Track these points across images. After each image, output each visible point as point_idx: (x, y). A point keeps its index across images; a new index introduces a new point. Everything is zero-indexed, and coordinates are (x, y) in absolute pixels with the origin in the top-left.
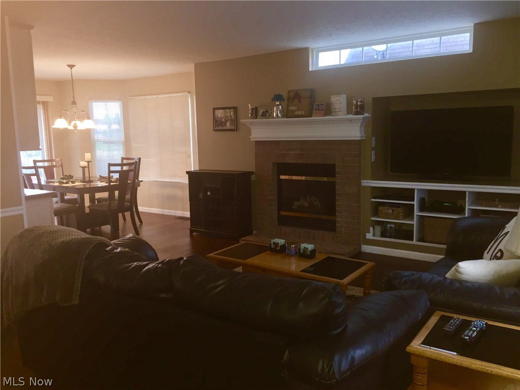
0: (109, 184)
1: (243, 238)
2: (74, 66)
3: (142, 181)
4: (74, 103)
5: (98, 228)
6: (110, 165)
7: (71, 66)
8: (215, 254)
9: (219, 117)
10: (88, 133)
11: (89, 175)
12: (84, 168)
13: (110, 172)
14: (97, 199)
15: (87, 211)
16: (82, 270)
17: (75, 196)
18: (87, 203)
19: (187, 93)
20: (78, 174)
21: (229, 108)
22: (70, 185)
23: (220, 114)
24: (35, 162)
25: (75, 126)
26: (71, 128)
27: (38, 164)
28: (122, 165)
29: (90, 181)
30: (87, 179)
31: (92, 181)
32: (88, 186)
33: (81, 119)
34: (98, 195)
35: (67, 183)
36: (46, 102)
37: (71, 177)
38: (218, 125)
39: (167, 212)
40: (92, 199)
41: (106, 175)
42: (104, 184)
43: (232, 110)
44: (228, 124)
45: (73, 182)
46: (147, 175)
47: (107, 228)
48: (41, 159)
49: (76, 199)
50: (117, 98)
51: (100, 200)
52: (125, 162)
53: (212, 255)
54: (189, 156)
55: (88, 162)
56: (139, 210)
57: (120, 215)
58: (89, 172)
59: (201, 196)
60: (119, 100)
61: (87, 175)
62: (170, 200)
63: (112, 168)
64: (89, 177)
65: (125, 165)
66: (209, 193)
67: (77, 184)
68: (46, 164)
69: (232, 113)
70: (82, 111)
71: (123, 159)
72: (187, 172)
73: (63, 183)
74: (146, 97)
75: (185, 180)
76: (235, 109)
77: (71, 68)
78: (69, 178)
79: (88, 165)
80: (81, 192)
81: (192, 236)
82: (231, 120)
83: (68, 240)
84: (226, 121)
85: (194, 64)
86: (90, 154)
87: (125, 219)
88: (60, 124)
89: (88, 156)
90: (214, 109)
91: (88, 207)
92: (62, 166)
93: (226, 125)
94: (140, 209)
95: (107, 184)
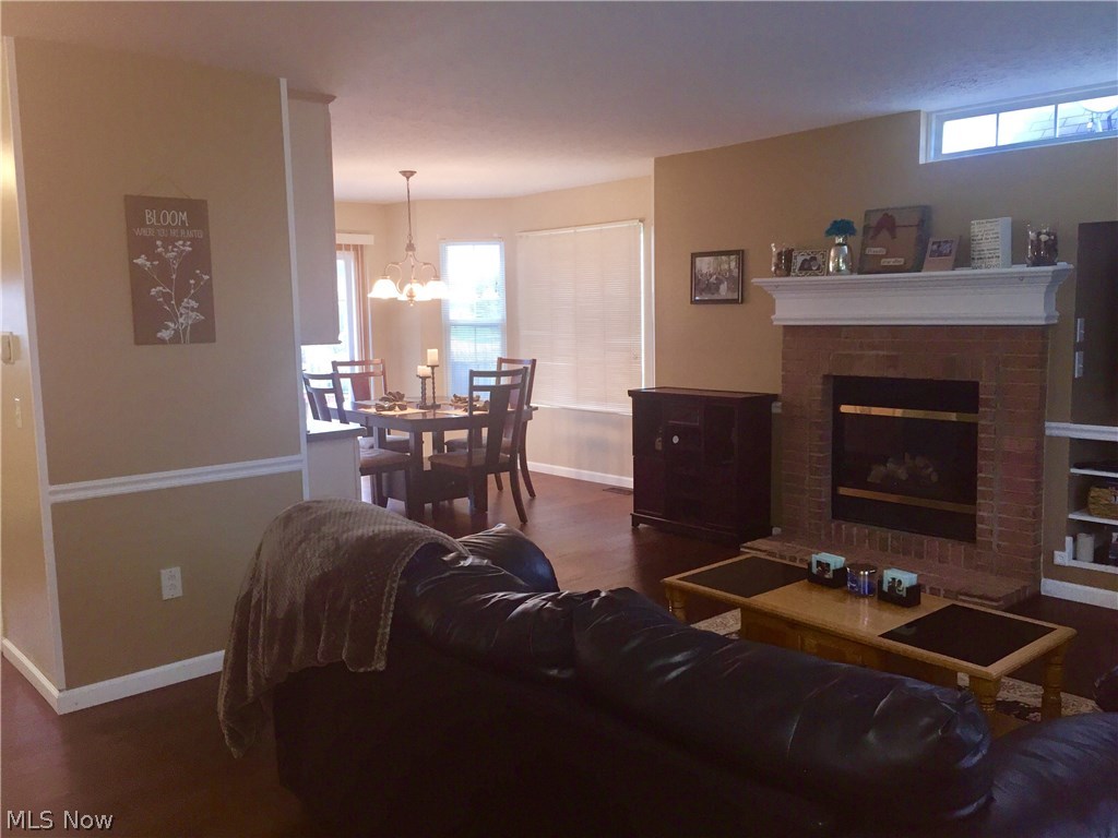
0: (471, 413)
1: (749, 544)
2: (412, 173)
3: (536, 408)
4: (410, 247)
5: (446, 502)
6: (473, 374)
7: (408, 174)
8: (680, 579)
9: (704, 271)
10: (437, 307)
11: (434, 393)
12: (424, 378)
13: (473, 388)
14: (448, 443)
15: (427, 466)
17: (405, 436)
18: (428, 450)
19: (636, 223)
20: (413, 392)
21: (728, 253)
22: (397, 412)
23: (705, 265)
24: (335, 365)
25: (411, 296)
26: (403, 297)
27: (342, 370)
28: (498, 374)
29: (435, 407)
30: (429, 402)
31: (439, 407)
32: (430, 416)
33: (423, 280)
34: (449, 436)
35: (391, 409)
36: (362, 246)
37: (400, 396)
38: (701, 290)
39: (586, 475)
40: (438, 443)
41: (465, 394)
42: (461, 413)
43: (733, 257)
44: (723, 288)
45: (403, 408)
46: (548, 397)
47: (463, 505)
48: (349, 360)
49: (407, 441)
50: (495, 235)
51: (452, 445)
52: (505, 367)
53: (673, 579)
54: (637, 357)
55: (433, 367)
56: (530, 469)
57: (491, 478)
58: (434, 388)
59: (659, 446)
60: (499, 239)
61: (429, 393)
62: (594, 450)
63: (478, 381)
64: (434, 398)
65: (506, 374)
66: (676, 440)
67: (409, 411)
68: (357, 370)
69: (733, 264)
70: (425, 264)
71: (501, 361)
72: (631, 393)
73: (384, 409)
74: (554, 232)
75: (626, 408)
76: (740, 254)
77: (408, 178)
78: (396, 398)
79: (433, 373)
80: (417, 427)
82: (730, 279)
83: (371, 534)
84: (719, 281)
85: (653, 160)
86: (436, 350)
87: (500, 488)
88: (383, 289)
89: (433, 354)
90: (694, 256)
91: (430, 458)
92: (384, 373)
93: (718, 289)
94: (532, 466)
95: (467, 414)
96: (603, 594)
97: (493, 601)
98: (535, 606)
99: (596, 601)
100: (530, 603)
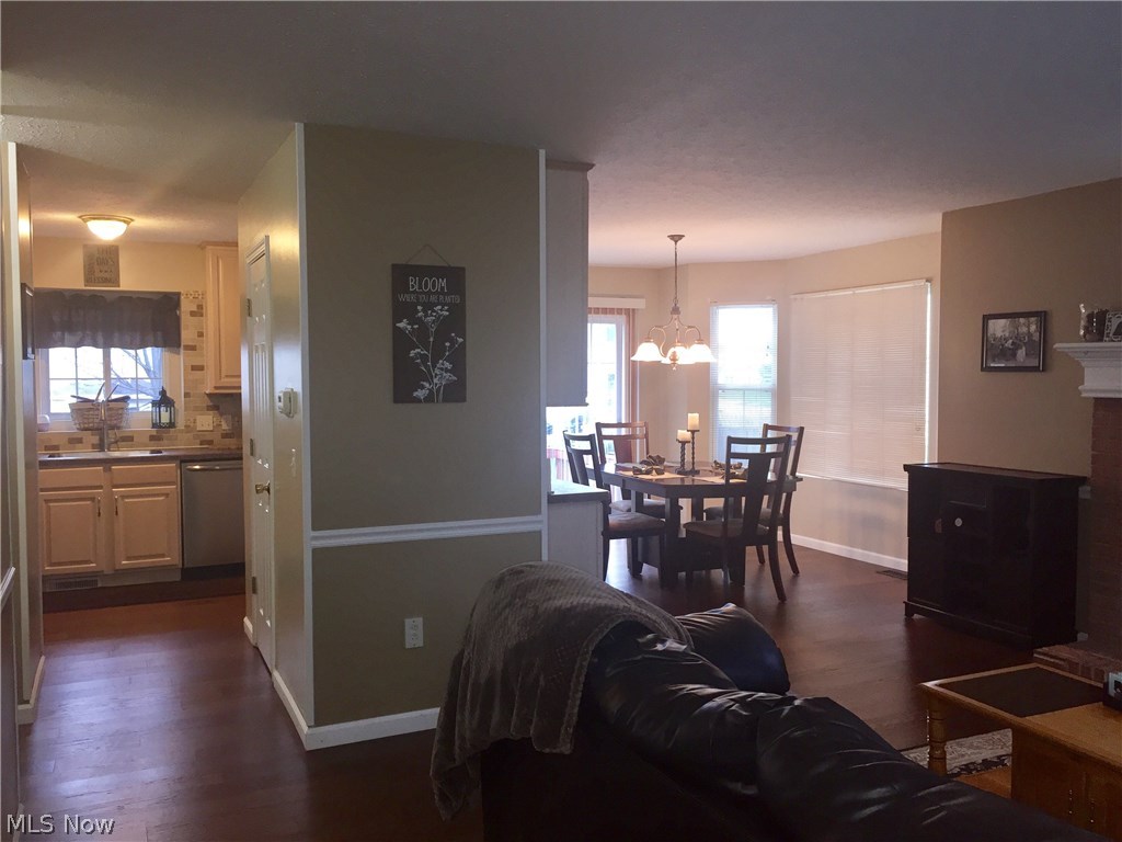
0: (727, 481)
1: (1045, 649)
2: (681, 237)
3: (801, 479)
4: (676, 310)
5: (704, 572)
6: (731, 440)
7: (676, 238)
8: (940, 685)
9: (999, 334)
10: (703, 372)
11: (693, 458)
12: (683, 443)
13: (730, 455)
14: (706, 511)
15: (683, 534)
16: (582, 679)
17: (661, 501)
18: (686, 516)
19: (922, 282)
20: (673, 458)
21: (1027, 315)
22: (654, 477)
23: (999, 328)
24: (599, 426)
25: (674, 359)
26: (666, 361)
27: (606, 432)
28: (764, 442)
29: (695, 472)
30: (688, 467)
31: (697, 472)
32: (688, 482)
33: (686, 343)
34: (709, 503)
35: (648, 473)
36: (633, 310)
37: (660, 460)
38: (994, 355)
39: (858, 554)
40: (697, 510)
41: (724, 462)
42: (719, 480)
43: (1033, 319)
44: (1021, 353)
45: (660, 472)
46: (818, 468)
47: (718, 575)
48: (615, 422)
49: (663, 506)
50: (769, 298)
51: (711, 513)
52: (771, 435)
53: (930, 684)
54: (920, 429)
55: (693, 432)
56: (793, 542)
57: (751, 551)
58: (693, 453)
59: (939, 529)
60: (773, 301)
61: (688, 458)
62: (866, 528)
63: (736, 448)
64: (693, 463)
65: (772, 441)
66: (959, 522)
67: (667, 475)
68: (623, 432)
69: (1033, 328)
70: (689, 327)
71: (767, 428)
72: (906, 468)
73: (641, 472)
74: (831, 294)
75: (902, 483)
76: (1043, 317)
77: (676, 242)
78: (655, 462)
79: (693, 438)
80: (673, 492)
81: (909, 622)
82: (1030, 344)
84: (1016, 346)
85: (941, 215)
86: (697, 415)
87: (762, 561)
88: (648, 352)
89: (693, 418)
90: (986, 318)
91: (685, 525)
92: (646, 436)
93: (1014, 355)
94: (795, 539)
95: (723, 481)
96: (797, 702)
97: (681, 693)
98: (720, 705)
99: (787, 709)
100: (719, 701)
